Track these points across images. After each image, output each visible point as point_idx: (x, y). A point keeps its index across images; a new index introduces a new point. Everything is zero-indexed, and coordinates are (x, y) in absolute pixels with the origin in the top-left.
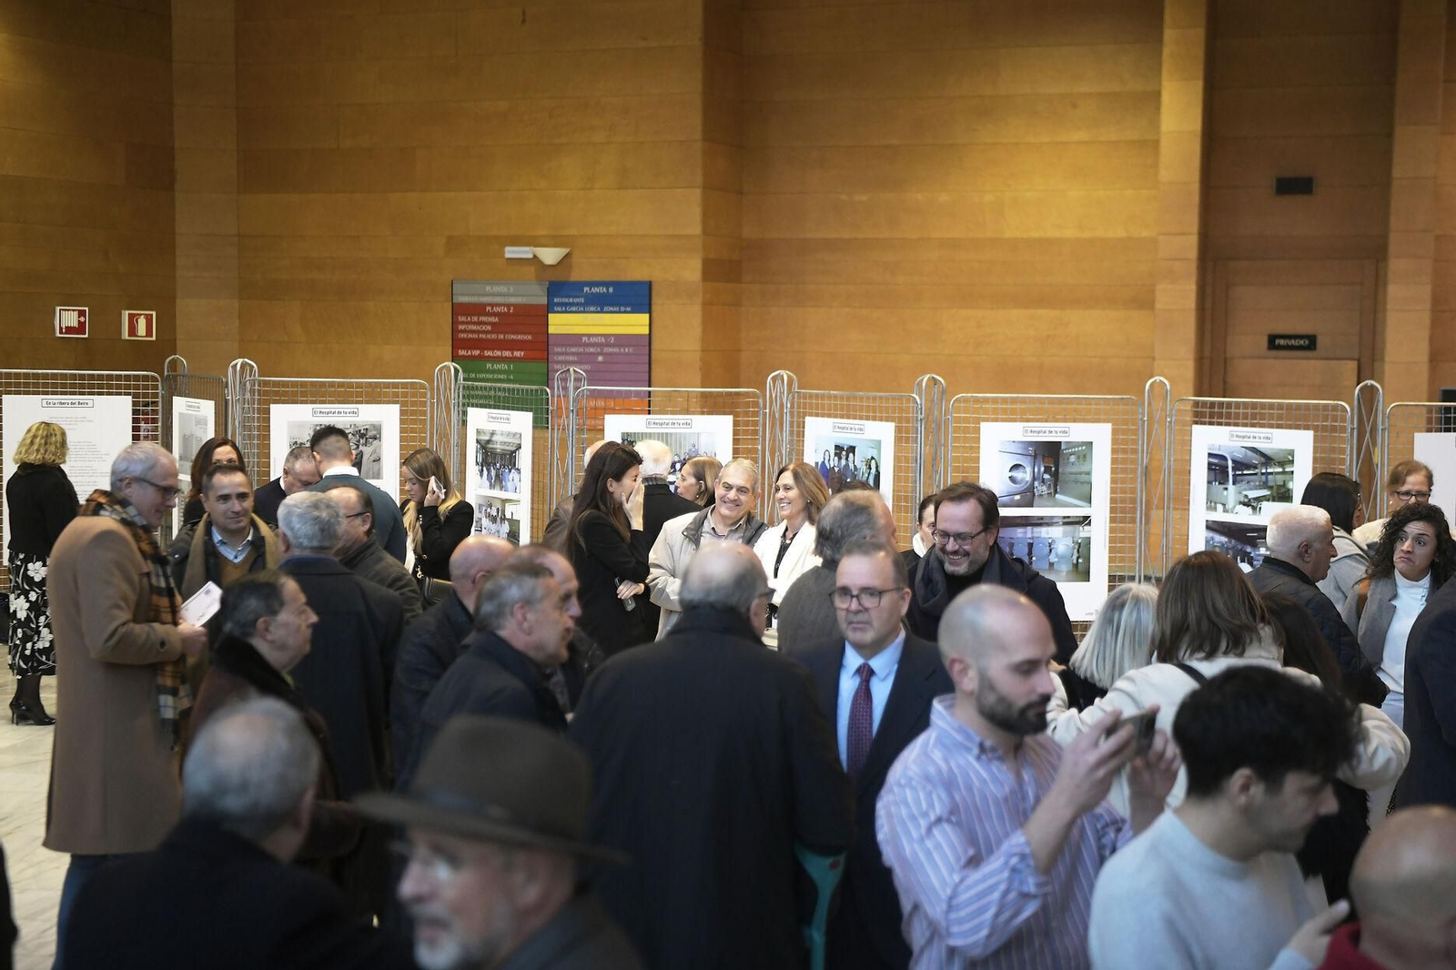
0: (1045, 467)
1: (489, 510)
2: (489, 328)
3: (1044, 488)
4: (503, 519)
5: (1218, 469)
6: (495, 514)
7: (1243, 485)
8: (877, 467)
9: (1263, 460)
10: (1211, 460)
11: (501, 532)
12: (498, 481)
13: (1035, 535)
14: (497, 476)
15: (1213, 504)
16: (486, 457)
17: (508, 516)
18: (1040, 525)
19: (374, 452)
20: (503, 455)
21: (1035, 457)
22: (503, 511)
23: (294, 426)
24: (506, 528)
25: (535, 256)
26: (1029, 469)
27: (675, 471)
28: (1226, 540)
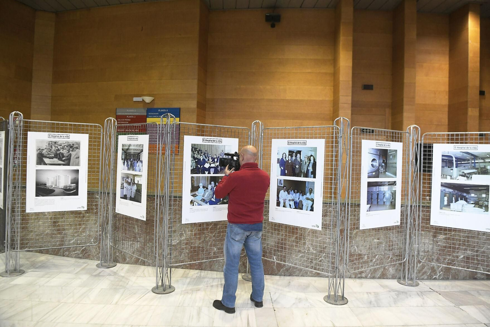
0: (383, 160)
1: (127, 179)
2: (127, 122)
3: (382, 169)
4: (134, 183)
5: (447, 161)
6: (130, 181)
7: (462, 168)
8: (314, 160)
9: (473, 157)
10: (444, 158)
11: (133, 189)
12: (132, 167)
13: (379, 190)
14: (131, 164)
15: (445, 176)
16: (126, 156)
17: (136, 182)
18: (381, 185)
19: (76, 154)
20: (134, 155)
21: (380, 156)
22: (134, 180)
23: (38, 141)
24: (135, 187)
25: (143, 100)
26: (378, 161)
27: (215, 162)
28: (452, 190)
